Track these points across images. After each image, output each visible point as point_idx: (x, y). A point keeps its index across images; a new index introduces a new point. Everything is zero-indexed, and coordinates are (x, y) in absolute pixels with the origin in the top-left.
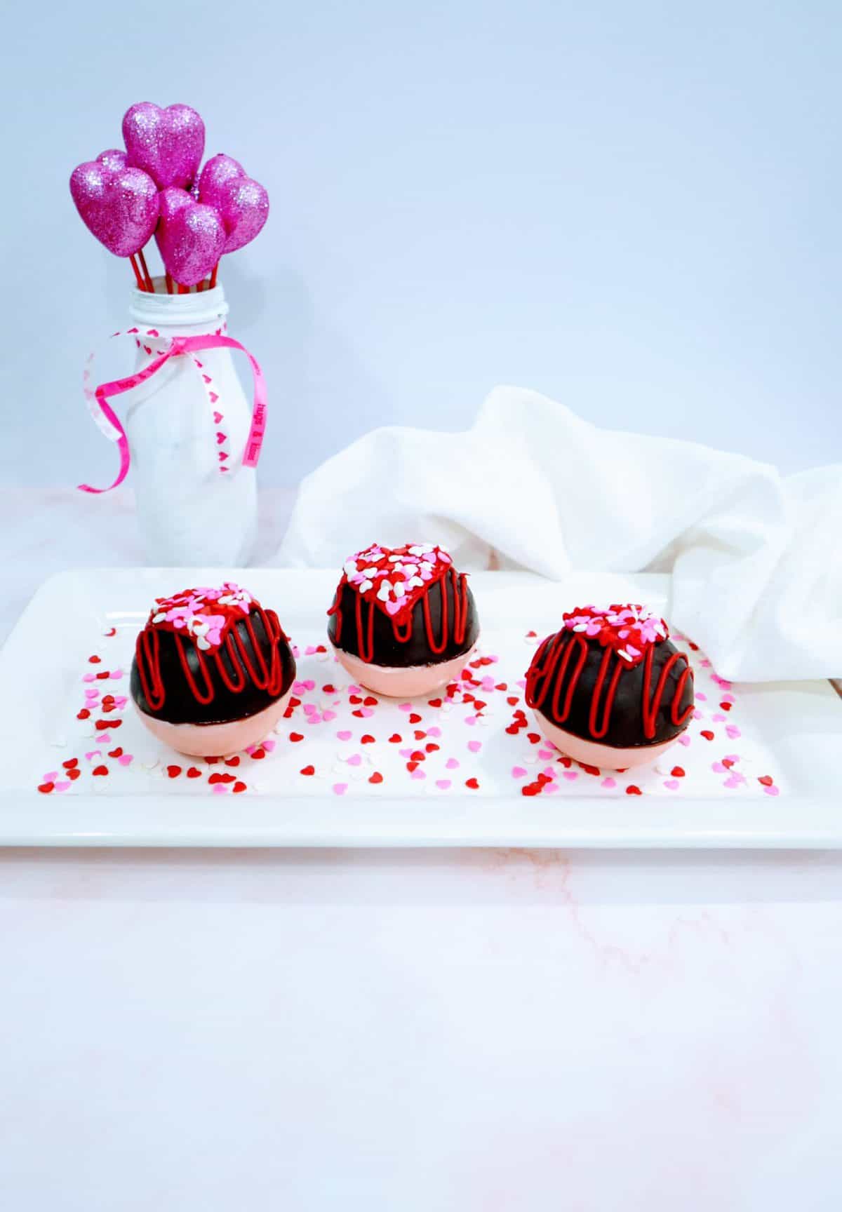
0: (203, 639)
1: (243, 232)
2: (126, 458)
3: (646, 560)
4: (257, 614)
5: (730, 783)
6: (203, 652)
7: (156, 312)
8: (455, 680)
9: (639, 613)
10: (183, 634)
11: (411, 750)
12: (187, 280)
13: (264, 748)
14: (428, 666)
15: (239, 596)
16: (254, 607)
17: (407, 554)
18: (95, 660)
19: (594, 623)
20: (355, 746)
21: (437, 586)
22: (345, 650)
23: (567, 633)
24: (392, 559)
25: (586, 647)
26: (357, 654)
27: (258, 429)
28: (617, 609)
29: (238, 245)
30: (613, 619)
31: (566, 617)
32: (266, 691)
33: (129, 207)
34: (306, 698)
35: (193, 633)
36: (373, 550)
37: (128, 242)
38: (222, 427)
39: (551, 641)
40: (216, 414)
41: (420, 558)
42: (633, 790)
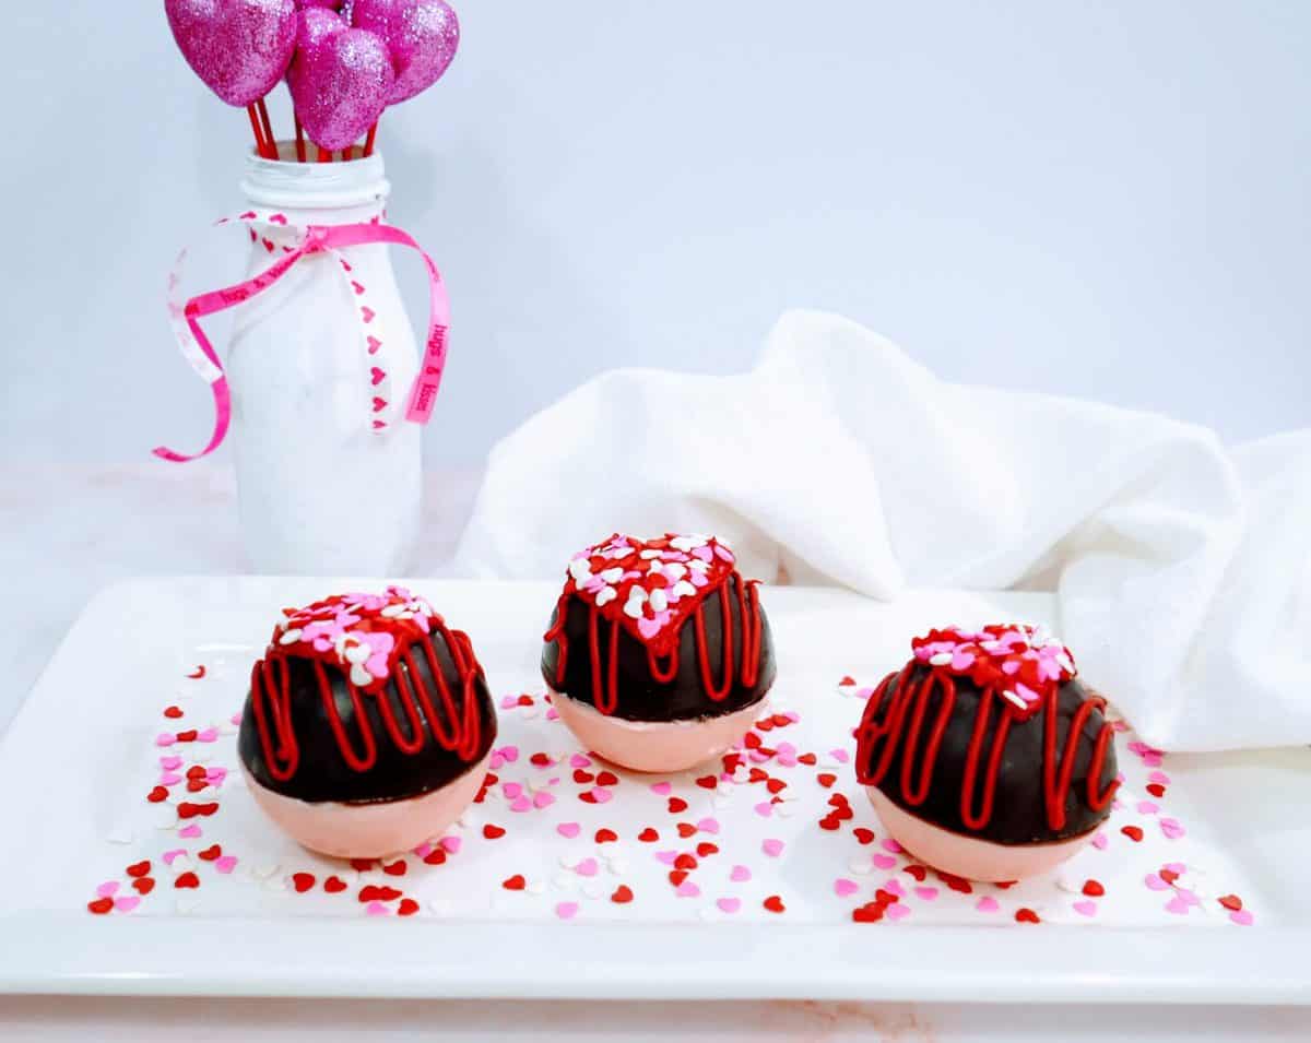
0: (361, 668)
1: (419, 73)
2: (224, 409)
3: (1015, 573)
4: (438, 634)
5: (1173, 907)
6: (360, 690)
7: (284, 189)
8: (734, 748)
9: (1030, 637)
10: (329, 661)
11: (675, 852)
12: (333, 141)
13: (445, 848)
14: (701, 720)
15: (414, 606)
16: (436, 623)
17: (667, 548)
18: (174, 713)
19: (964, 651)
20: (586, 846)
21: (715, 598)
22: (571, 697)
23: (919, 667)
24: (645, 554)
25: (952, 688)
26: (592, 702)
27: (435, 363)
28: (997, 631)
29: (410, 91)
30: (991, 645)
31: (917, 643)
32: (454, 754)
33: (252, 32)
34: (506, 773)
35: (345, 659)
36: (615, 543)
37: (248, 82)
38: (381, 359)
39: (893, 680)
40: (370, 339)
41: (688, 554)
42: (1025, 916)
